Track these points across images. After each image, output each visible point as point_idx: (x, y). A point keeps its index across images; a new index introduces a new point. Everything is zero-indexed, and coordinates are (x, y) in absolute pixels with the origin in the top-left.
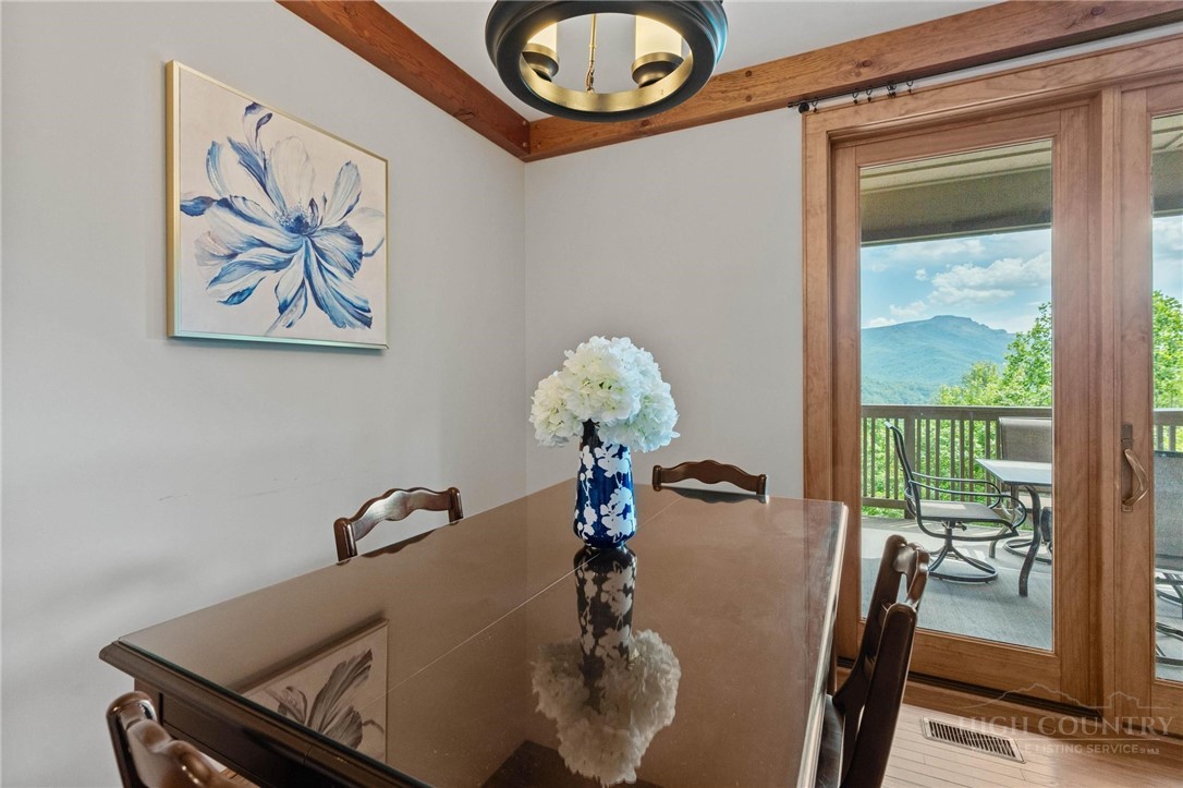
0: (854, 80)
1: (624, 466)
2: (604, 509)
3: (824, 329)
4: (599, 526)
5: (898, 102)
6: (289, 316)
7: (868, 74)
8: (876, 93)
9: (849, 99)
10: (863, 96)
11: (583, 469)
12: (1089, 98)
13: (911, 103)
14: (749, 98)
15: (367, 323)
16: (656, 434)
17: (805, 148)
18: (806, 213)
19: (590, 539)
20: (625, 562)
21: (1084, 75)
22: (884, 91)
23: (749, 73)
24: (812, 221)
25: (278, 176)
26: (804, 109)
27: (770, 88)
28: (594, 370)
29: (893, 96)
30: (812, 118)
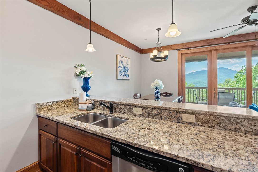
0: (184, 48)
1: (159, 91)
2: (158, 94)
3: (181, 77)
4: (157, 96)
5: (189, 50)
6: (124, 77)
7: (185, 47)
8: (186, 49)
9: (183, 49)
10: (185, 49)
11: (156, 91)
12: (211, 51)
13: (191, 51)
14: (171, 49)
15: (129, 77)
16: (162, 88)
17: (178, 55)
18: (178, 63)
19: (156, 97)
20: (159, 99)
21: (209, 49)
22: (187, 49)
23: (171, 46)
24: (179, 64)
25: (123, 63)
26: (178, 50)
27: (174, 48)
28: (157, 83)
29: (188, 50)
30: (179, 51)
